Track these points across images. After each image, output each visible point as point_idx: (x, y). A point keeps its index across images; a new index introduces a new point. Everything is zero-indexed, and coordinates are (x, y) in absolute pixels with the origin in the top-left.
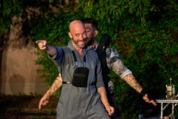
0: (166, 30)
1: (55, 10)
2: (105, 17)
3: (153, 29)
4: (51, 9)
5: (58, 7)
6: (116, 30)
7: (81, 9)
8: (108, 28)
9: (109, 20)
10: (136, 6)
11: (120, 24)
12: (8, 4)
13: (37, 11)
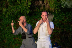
0: (35, 19)
2: (10, 14)
3: (29, 19)
6: (15, 19)
8: (12, 18)
9: (12, 15)
10: (23, 10)
11: (16, 17)
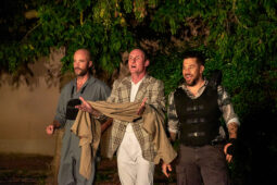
1: (179, 43)
4: (173, 43)
5: (182, 40)
7: (212, 42)
12: (117, 36)
13: (155, 44)
